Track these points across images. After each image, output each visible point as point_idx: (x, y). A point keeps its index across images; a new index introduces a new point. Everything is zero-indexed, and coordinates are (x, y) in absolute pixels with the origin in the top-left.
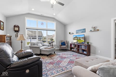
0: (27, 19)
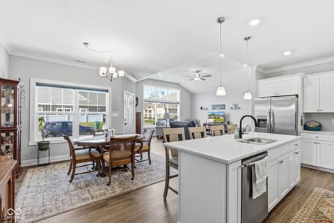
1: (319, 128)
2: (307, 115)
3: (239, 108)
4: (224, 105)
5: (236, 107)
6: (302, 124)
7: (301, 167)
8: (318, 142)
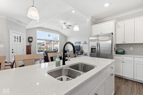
0: (38, 32)
1: (123, 53)
2: (117, 45)
3: (87, 43)
4: (80, 42)
5: (85, 43)
6: (115, 51)
7: (115, 76)
8: (124, 61)
